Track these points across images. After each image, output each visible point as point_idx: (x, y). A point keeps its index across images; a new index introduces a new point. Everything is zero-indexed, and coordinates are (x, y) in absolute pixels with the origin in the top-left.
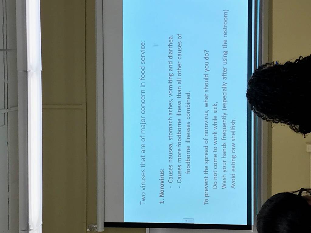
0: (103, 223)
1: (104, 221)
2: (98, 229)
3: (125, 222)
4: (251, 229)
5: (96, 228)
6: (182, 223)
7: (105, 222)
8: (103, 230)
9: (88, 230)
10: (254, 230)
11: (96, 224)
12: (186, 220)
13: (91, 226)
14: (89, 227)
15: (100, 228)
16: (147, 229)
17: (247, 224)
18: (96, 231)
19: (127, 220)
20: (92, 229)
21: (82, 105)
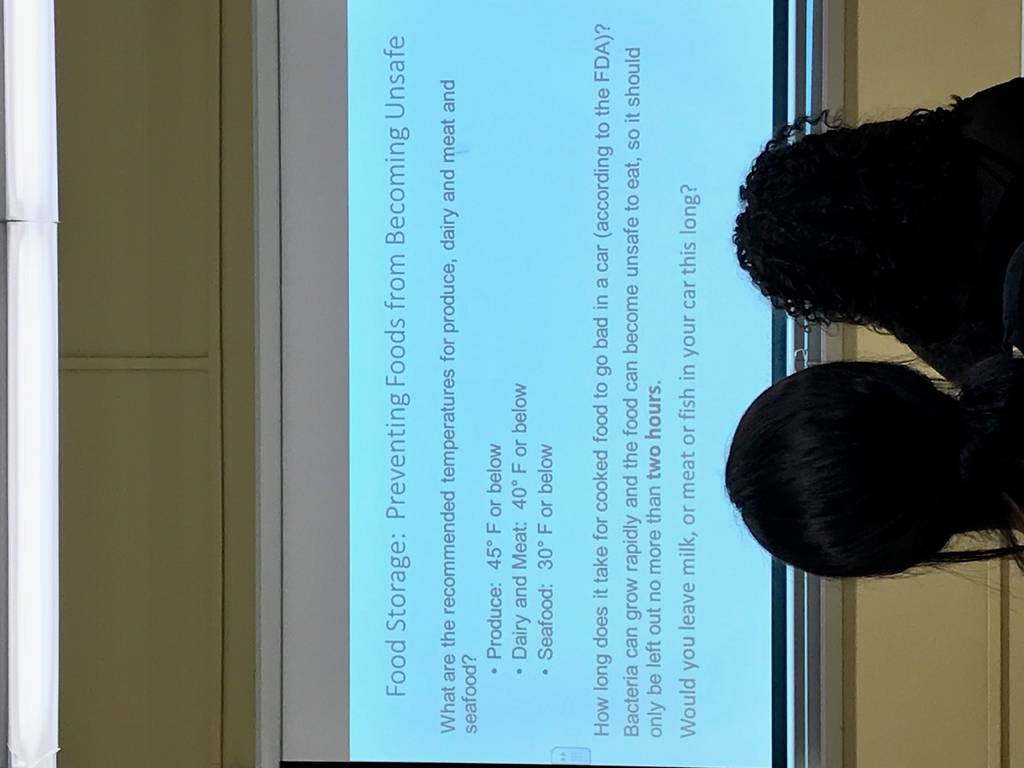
0: (278, 764)
1: (281, 758)
3: (352, 759)
7: (284, 760)
12: (563, 754)
19: (358, 754)
21: (207, 357)
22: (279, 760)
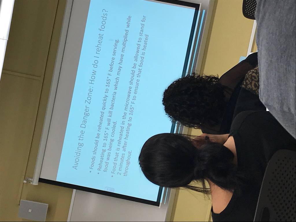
0: (38, 179)
1: (40, 176)
2: (33, 182)
3: (57, 181)
4: (159, 206)
5: (32, 181)
6: (104, 190)
7: (40, 178)
8: (37, 184)
9: (25, 182)
10: (161, 207)
11: (32, 178)
12: (108, 189)
13: (28, 179)
14: (26, 180)
15: (35, 182)
16: (75, 190)
17: (156, 201)
18: (31, 183)
19: (58, 180)
20: (29, 182)
21: (40, 77)
22: (39, 177)
